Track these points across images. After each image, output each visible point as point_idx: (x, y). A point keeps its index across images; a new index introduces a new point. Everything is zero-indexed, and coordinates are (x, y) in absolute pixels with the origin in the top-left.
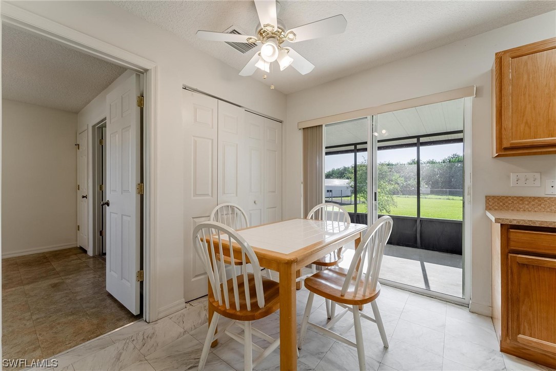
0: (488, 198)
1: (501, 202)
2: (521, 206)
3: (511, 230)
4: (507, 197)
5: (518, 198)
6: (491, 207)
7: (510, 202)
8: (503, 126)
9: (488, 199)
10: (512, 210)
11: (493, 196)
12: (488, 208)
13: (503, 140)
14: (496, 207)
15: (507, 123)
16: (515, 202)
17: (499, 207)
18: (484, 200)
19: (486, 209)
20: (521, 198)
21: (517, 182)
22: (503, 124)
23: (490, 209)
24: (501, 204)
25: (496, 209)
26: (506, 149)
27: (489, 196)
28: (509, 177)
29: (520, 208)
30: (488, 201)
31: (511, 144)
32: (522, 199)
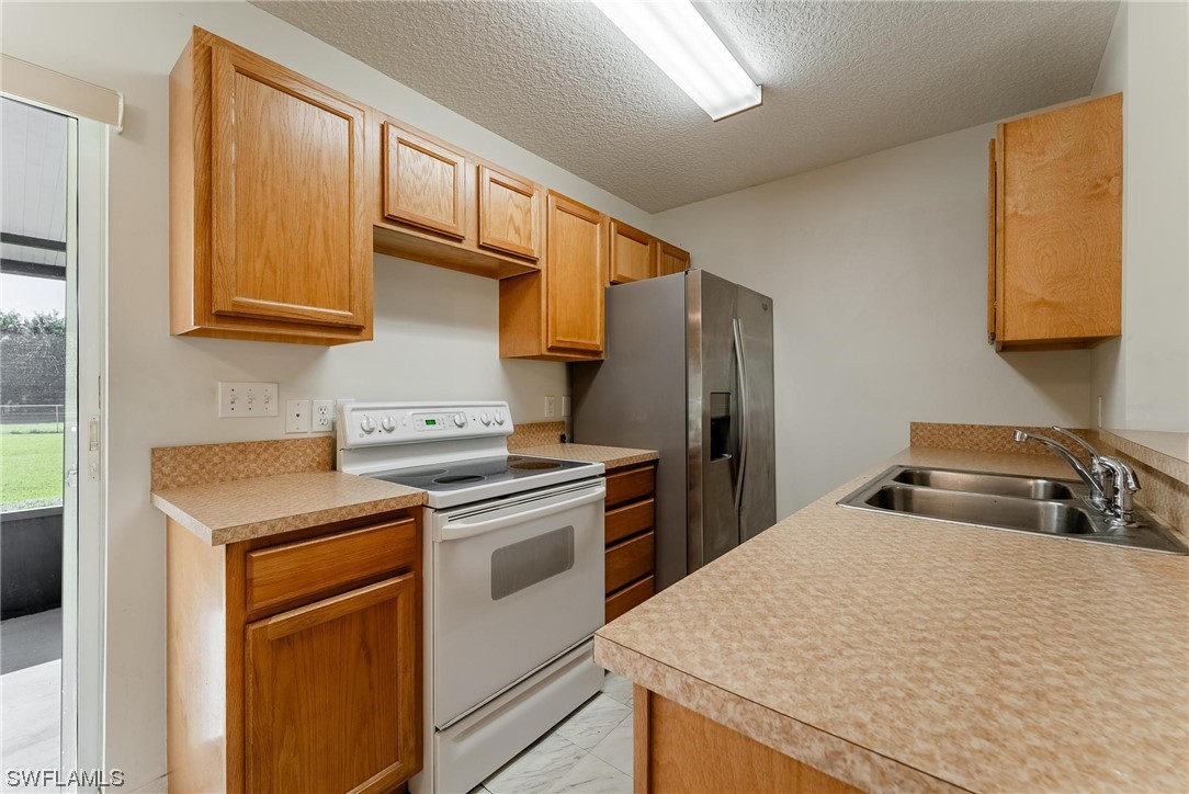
0: (158, 455)
1: (195, 461)
2: (241, 467)
3: (254, 555)
4: (210, 447)
5: (234, 446)
6: (167, 481)
7: (216, 460)
8: (215, 248)
9: (160, 458)
10: (222, 480)
11: (174, 448)
12: (159, 486)
13: (214, 289)
14: (182, 479)
15: (226, 245)
16: (228, 458)
17: (189, 478)
18: (145, 460)
19: (152, 490)
20: (241, 447)
21: (233, 406)
22: (214, 243)
23: (165, 487)
24: (195, 467)
25: (180, 486)
26: (222, 316)
27: (163, 449)
28: (213, 392)
29: (239, 472)
30: (159, 464)
31: (236, 304)
32: (242, 449)
